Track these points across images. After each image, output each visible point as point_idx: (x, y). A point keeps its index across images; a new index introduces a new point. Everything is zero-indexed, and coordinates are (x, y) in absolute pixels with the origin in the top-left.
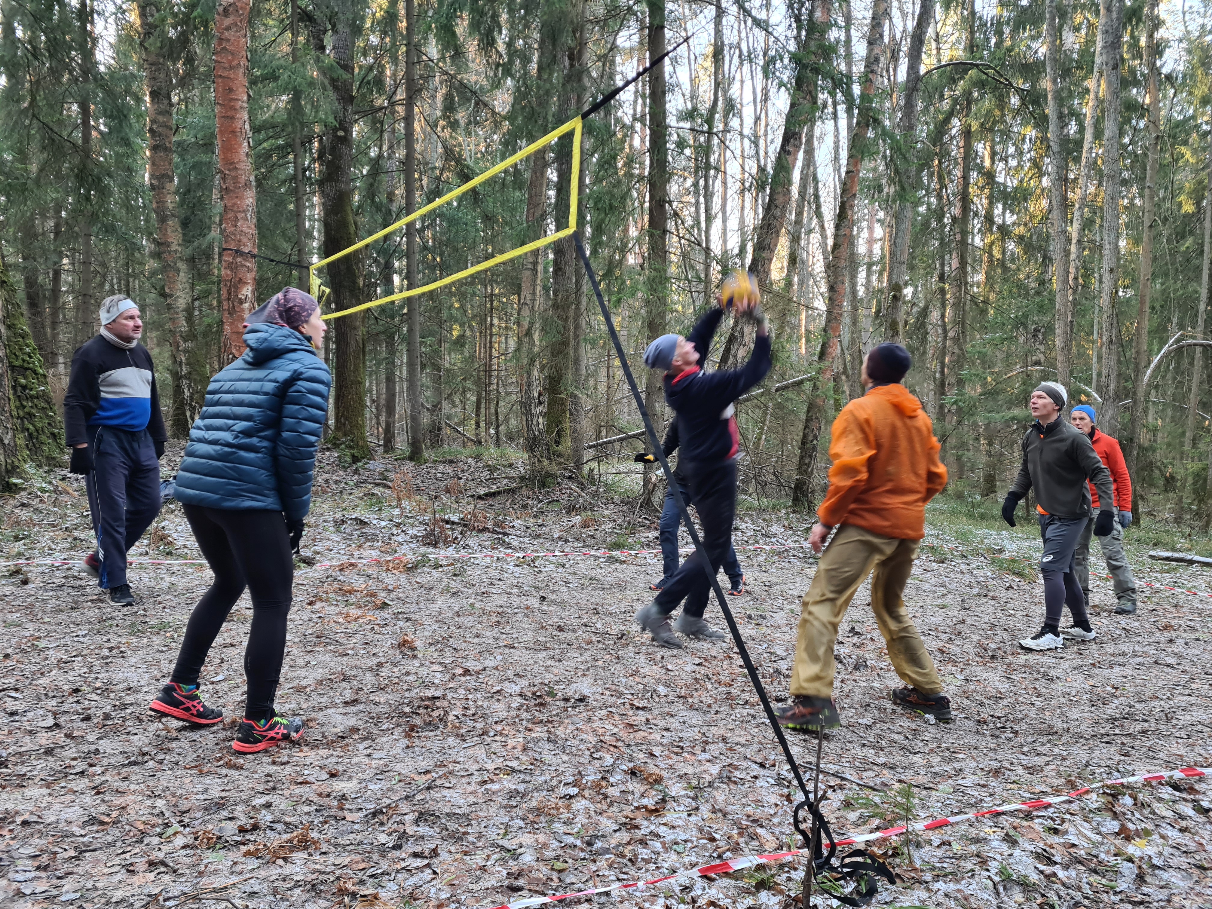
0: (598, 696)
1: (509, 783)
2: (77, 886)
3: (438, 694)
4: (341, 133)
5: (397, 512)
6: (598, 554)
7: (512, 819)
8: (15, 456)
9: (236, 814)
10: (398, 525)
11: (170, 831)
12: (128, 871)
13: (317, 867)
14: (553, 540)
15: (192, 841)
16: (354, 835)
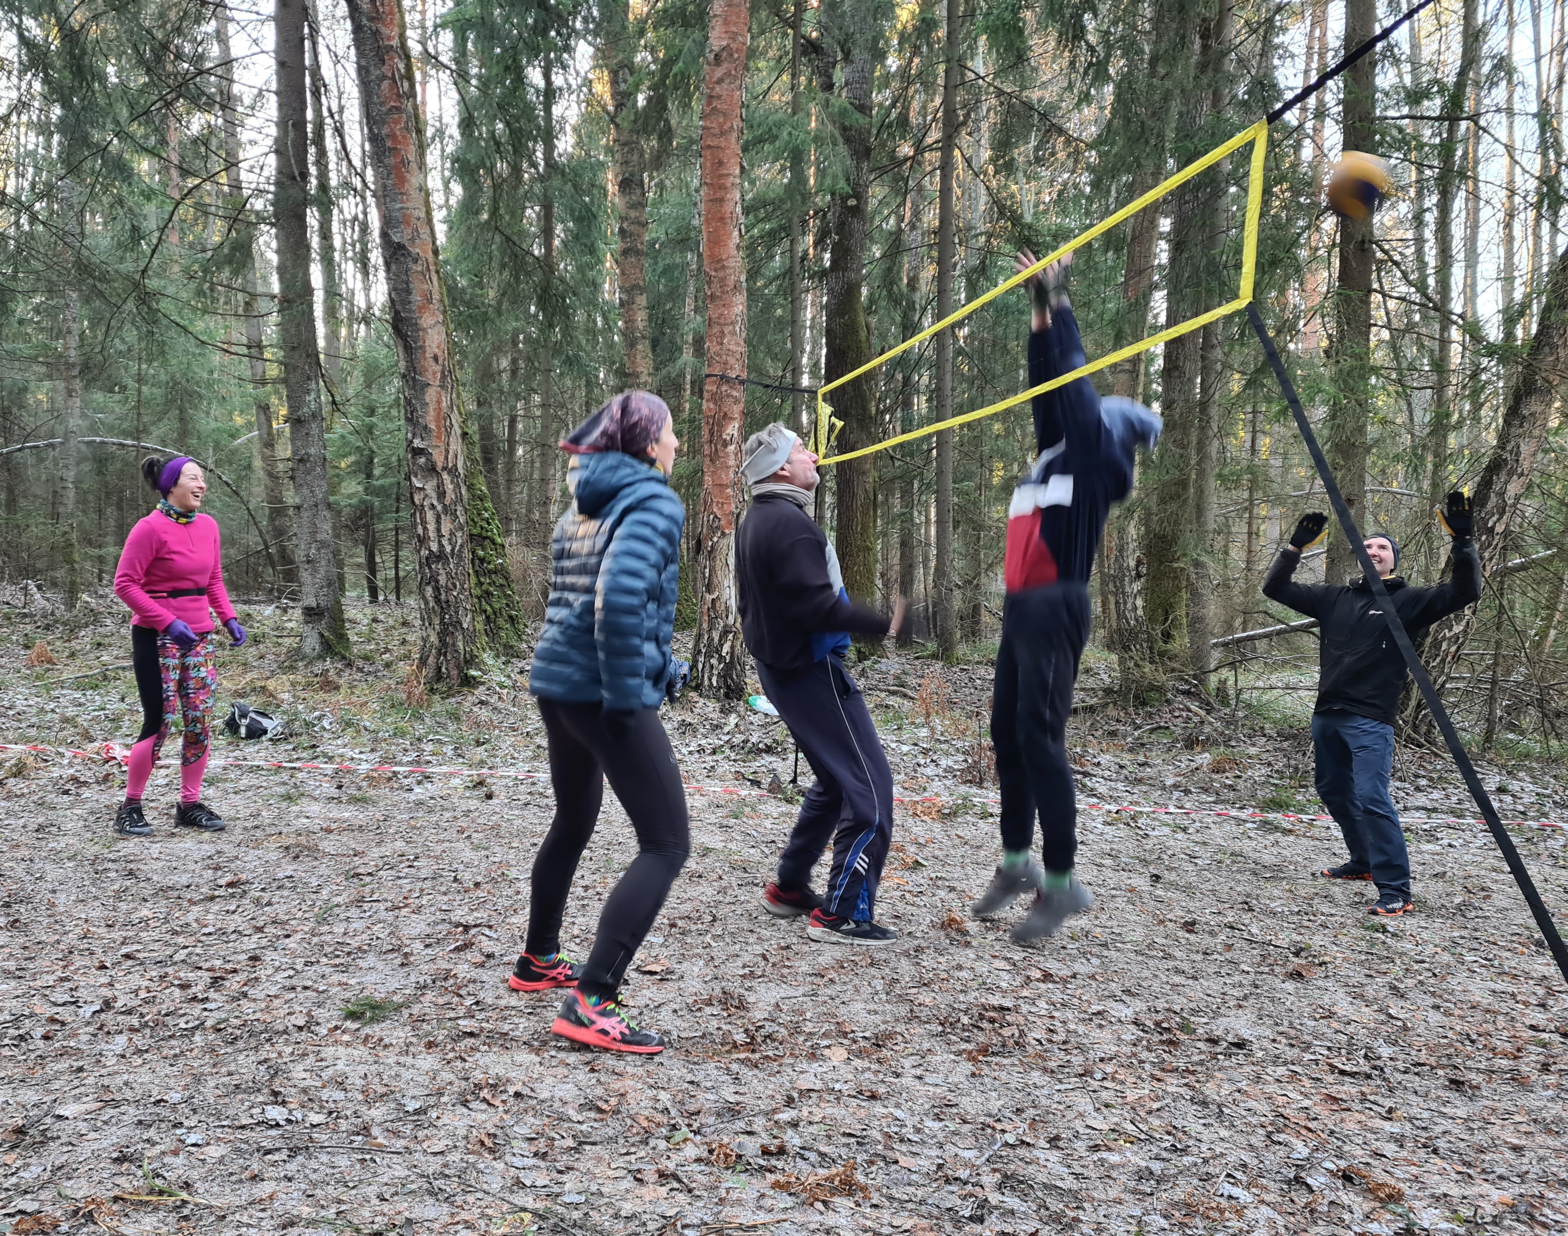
0: (1266, 1044)
1: (1136, 1158)
2: (581, 1187)
3: (1008, 1003)
4: (852, 202)
5: (924, 732)
6: (1244, 814)
7: (1147, 1213)
8: (474, 643)
9: (755, 1128)
10: (925, 752)
11: (678, 1136)
12: (637, 1179)
13: (869, 1223)
14: (1164, 788)
15: (705, 1154)
16: (913, 1189)
